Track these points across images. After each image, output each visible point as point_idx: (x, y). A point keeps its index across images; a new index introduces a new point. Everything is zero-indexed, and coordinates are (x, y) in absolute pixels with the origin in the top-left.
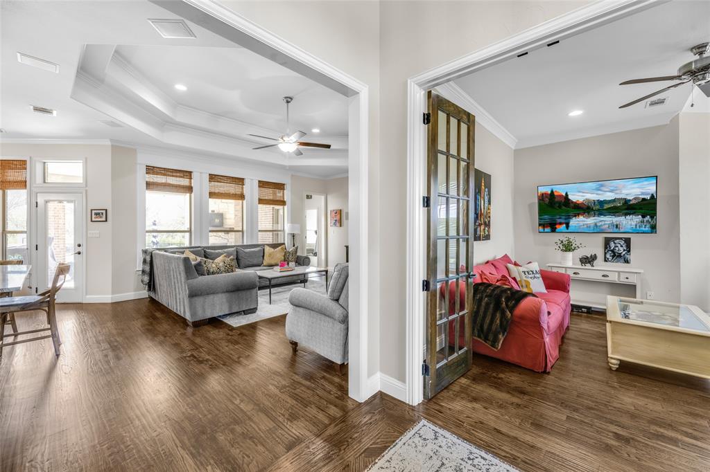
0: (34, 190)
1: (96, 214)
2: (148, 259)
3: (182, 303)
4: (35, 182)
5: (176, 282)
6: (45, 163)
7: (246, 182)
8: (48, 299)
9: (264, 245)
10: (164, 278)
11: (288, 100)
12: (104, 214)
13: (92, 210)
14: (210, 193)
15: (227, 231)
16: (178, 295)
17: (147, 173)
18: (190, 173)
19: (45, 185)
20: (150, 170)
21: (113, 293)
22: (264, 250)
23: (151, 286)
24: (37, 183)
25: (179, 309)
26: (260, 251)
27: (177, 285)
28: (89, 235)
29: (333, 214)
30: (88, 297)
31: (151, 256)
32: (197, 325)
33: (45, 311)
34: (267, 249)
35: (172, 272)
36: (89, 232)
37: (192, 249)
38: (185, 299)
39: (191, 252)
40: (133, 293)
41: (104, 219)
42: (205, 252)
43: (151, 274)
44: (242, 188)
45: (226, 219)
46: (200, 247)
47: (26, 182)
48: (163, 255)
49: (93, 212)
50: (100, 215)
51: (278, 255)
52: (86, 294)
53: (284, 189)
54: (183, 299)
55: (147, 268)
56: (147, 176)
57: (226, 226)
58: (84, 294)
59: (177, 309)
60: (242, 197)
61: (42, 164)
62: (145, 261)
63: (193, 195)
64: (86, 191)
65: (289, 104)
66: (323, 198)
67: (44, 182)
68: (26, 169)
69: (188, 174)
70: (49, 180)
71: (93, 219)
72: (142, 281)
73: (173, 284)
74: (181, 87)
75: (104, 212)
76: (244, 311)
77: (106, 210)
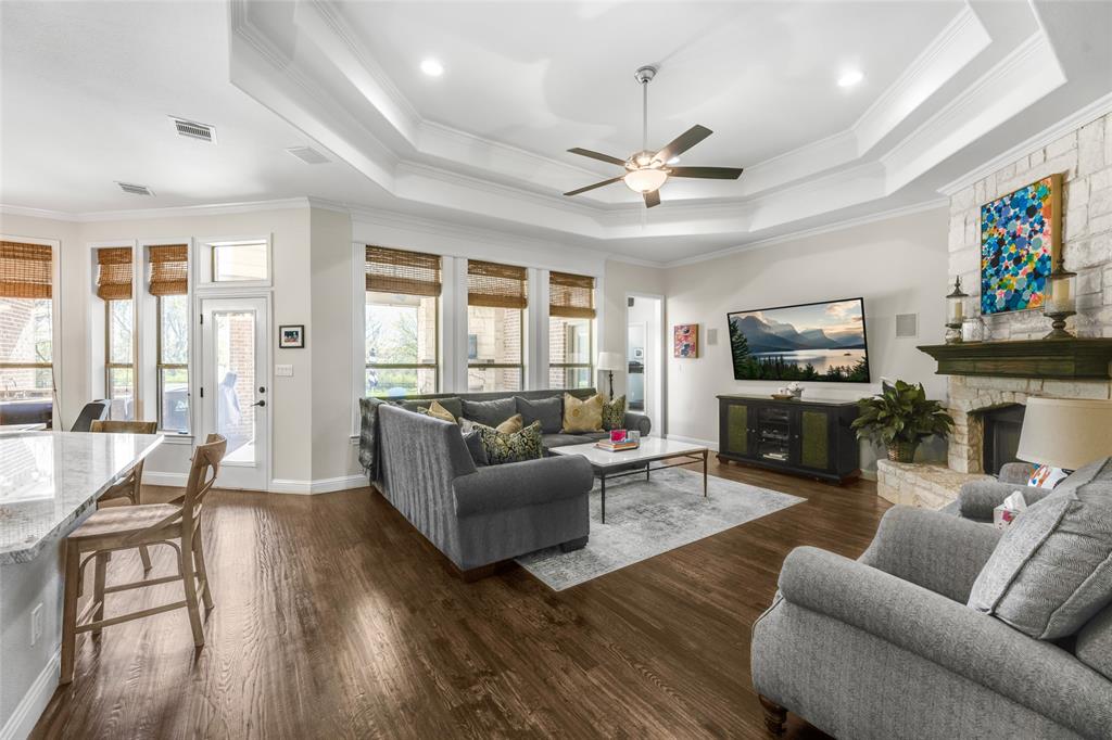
0: (200, 294)
1: (287, 334)
2: (371, 417)
3: (441, 524)
4: (199, 279)
5: (428, 475)
6: (213, 248)
7: (531, 273)
8: (180, 519)
9: (562, 393)
10: (402, 460)
11: (648, 73)
12: (300, 334)
13: (281, 327)
14: (469, 295)
15: (483, 366)
16: (431, 504)
17: (367, 260)
18: (437, 257)
19: (214, 285)
20: (373, 252)
21: (313, 479)
22: (563, 401)
23: (377, 470)
24: (202, 281)
25: (432, 530)
26: (555, 403)
27: (429, 483)
28: (276, 373)
29: (681, 332)
30: (274, 481)
31: (377, 414)
32: (474, 577)
33: (175, 546)
34: (569, 400)
35: (418, 453)
36: (277, 366)
37: (442, 400)
38: (449, 517)
39: (442, 404)
40: (344, 478)
41: (299, 344)
42: (463, 404)
43: (377, 448)
44: (522, 285)
45: (481, 344)
46: (455, 395)
47: (186, 281)
48: (400, 415)
49: (284, 330)
50: (293, 336)
51: (592, 413)
52: (273, 478)
53: (591, 287)
54: (445, 516)
55: (370, 437)
56: (368, 264)
57: (482, 358)
58: (270, 478)
59: (428, 531)
60: (521, 302)
61: (210, 250)
62: (365, 422)
63: (441, 299)
64: (272, 293)
65: (650, 83)
66: (658, 303)
67: (213, 281)
68: (186, 259)
69: (434, 260)
70: (220, 277)
71: (284, 344)
72: (361, 460)
73: (421, 477)
74: (432, 68)
75: (299, 329)
76: (561, 545)
77: (303, 327)
